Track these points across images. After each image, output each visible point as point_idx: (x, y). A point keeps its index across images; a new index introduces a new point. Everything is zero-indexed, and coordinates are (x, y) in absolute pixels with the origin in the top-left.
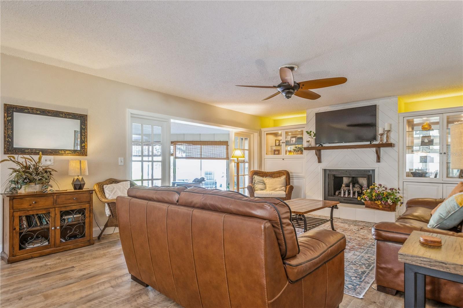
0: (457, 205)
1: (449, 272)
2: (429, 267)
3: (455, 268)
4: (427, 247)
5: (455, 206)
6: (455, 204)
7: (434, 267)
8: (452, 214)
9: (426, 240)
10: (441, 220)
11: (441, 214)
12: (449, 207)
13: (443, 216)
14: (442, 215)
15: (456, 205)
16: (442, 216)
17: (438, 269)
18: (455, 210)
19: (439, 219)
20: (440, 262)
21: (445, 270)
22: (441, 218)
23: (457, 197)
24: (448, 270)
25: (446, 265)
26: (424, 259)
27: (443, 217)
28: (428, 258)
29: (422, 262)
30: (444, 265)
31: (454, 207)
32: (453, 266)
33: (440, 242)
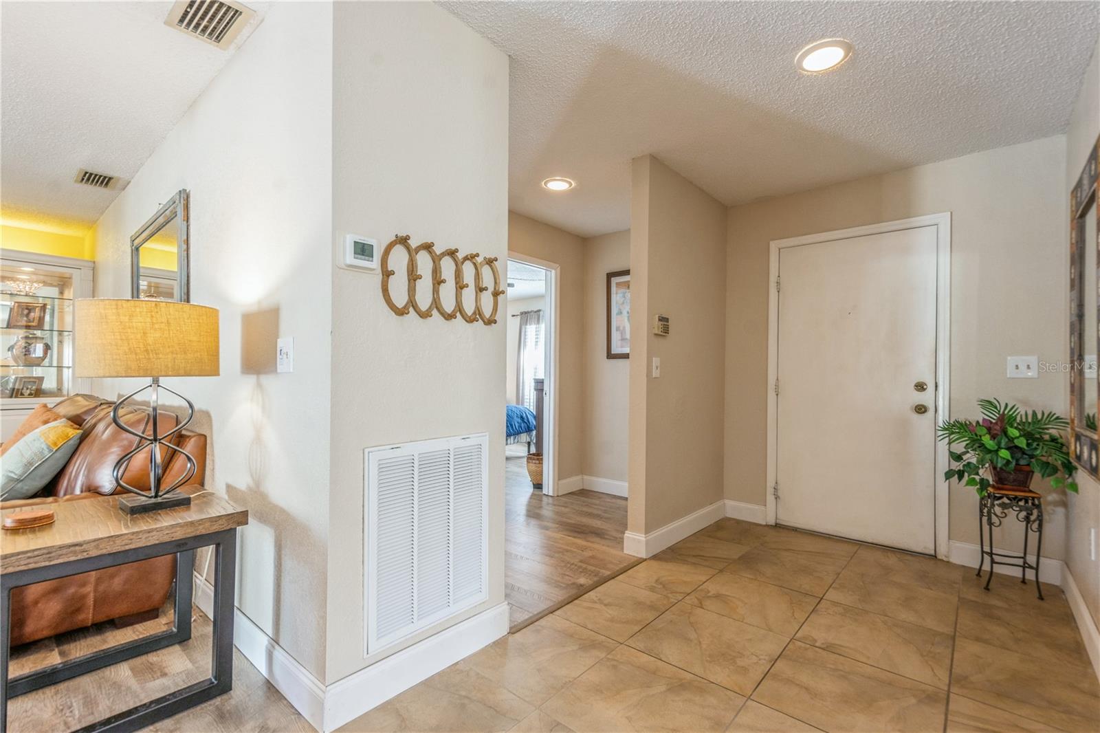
0: (48, 448)
1: (87, 556)
2: (47, 564)
3: (97, 547)
4: (28, 532)
5: (43, 449)
6: (44, 446)
7: (57, 559)
8: (36, 468)
9: (19, 520)
10: (12, 483)
11: (11, 472)
12: (28, 455)
13: (16, 474)
14: (14, 473)
15: (45, 448)
16: (13, 475)
17: (65, 559)
18: (45, 457)
19: (5, 484)
20: (70, 546)
21: (79, 557)
22: (11, 480)
23: (45, 433)
24: (85, 554)
25: (80, 548)
26: (36, 553)
27: (16, 477)
28: (44, 548)
29: (31, 560)
30: (77, 548)
31: (42, 453)
32: (93, 544)
33: (50, 517)
